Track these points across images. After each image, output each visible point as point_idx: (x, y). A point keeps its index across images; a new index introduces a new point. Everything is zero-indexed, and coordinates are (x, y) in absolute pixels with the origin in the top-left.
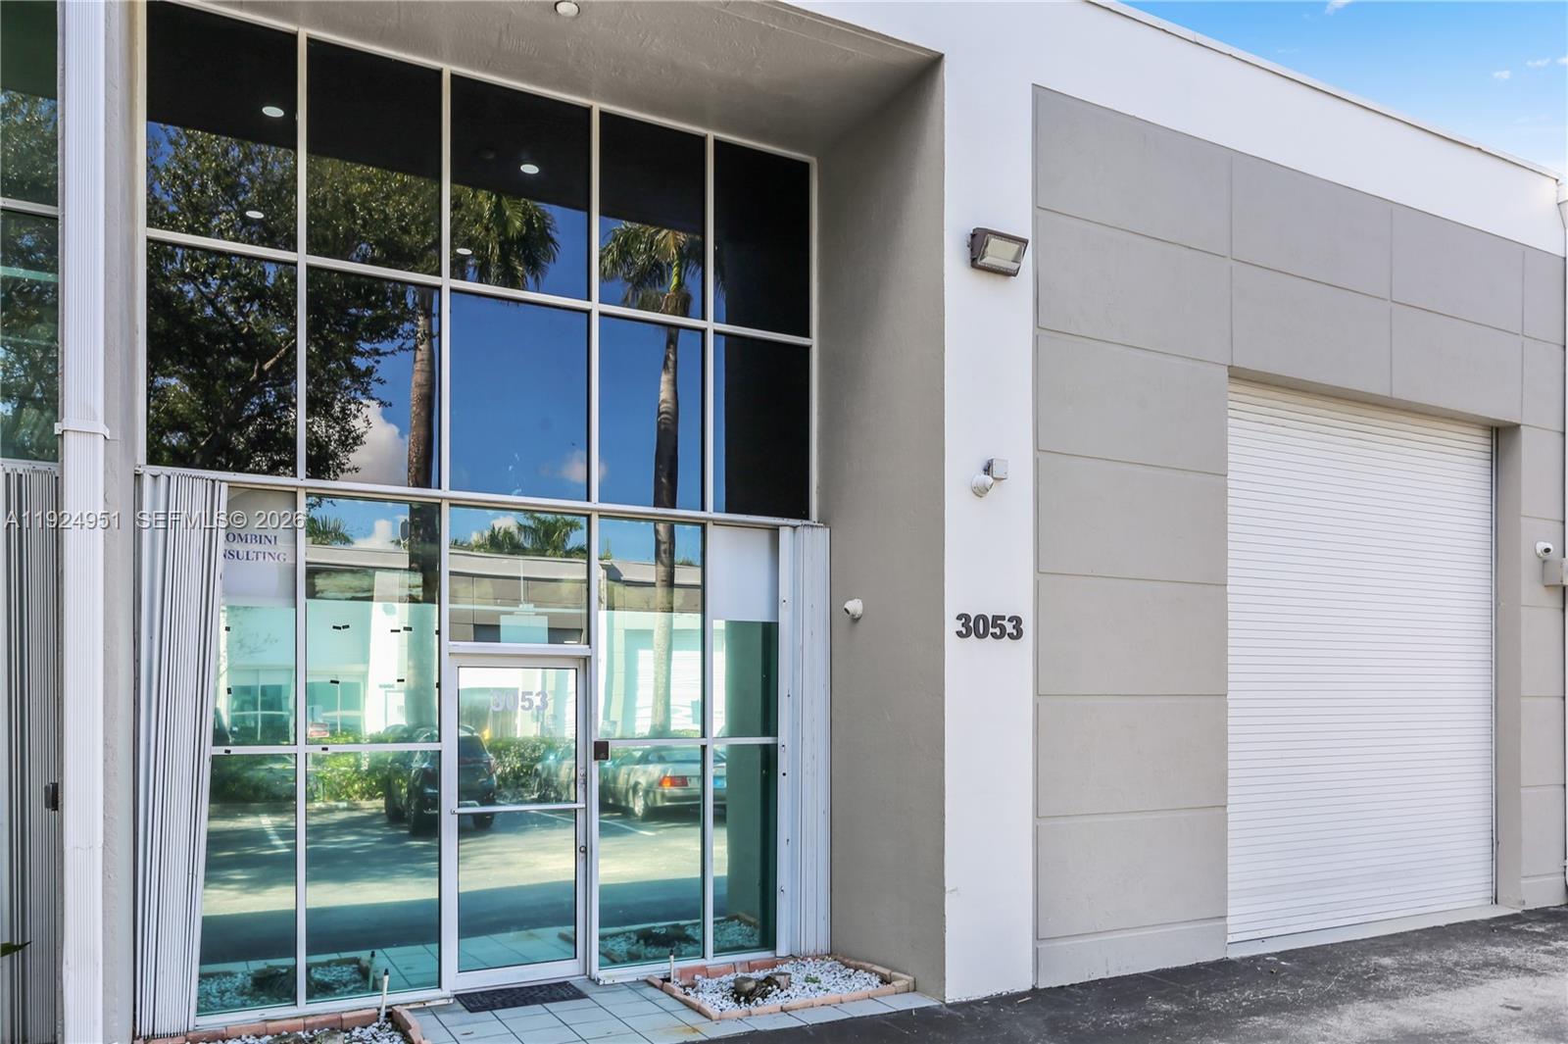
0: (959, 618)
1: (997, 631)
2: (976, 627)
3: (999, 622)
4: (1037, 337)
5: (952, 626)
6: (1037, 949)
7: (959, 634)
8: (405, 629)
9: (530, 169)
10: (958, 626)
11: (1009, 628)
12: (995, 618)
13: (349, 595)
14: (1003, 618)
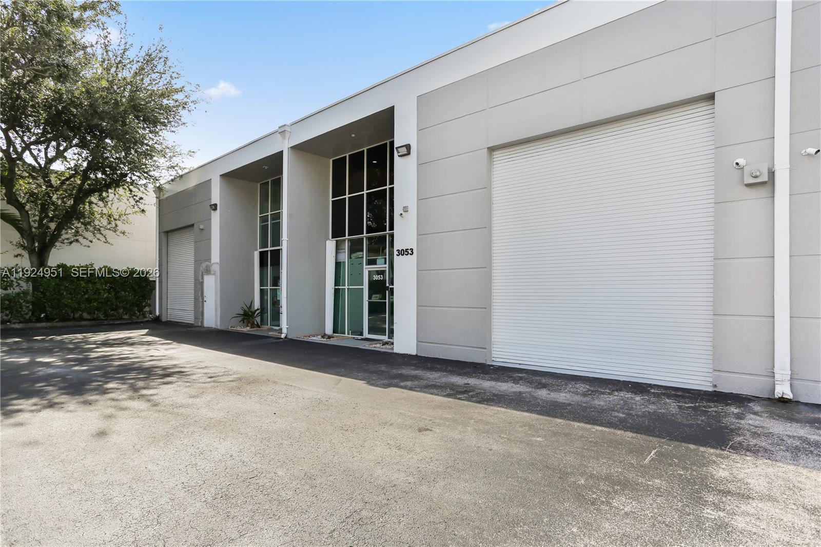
0: (397, 251)
1: (407, 253)
2: (402, 253)
3: (407, 250)
4: (418, 168)
5: (396, 253)
6: (417, 344)
7: (397, 255)
11: (410, 252)
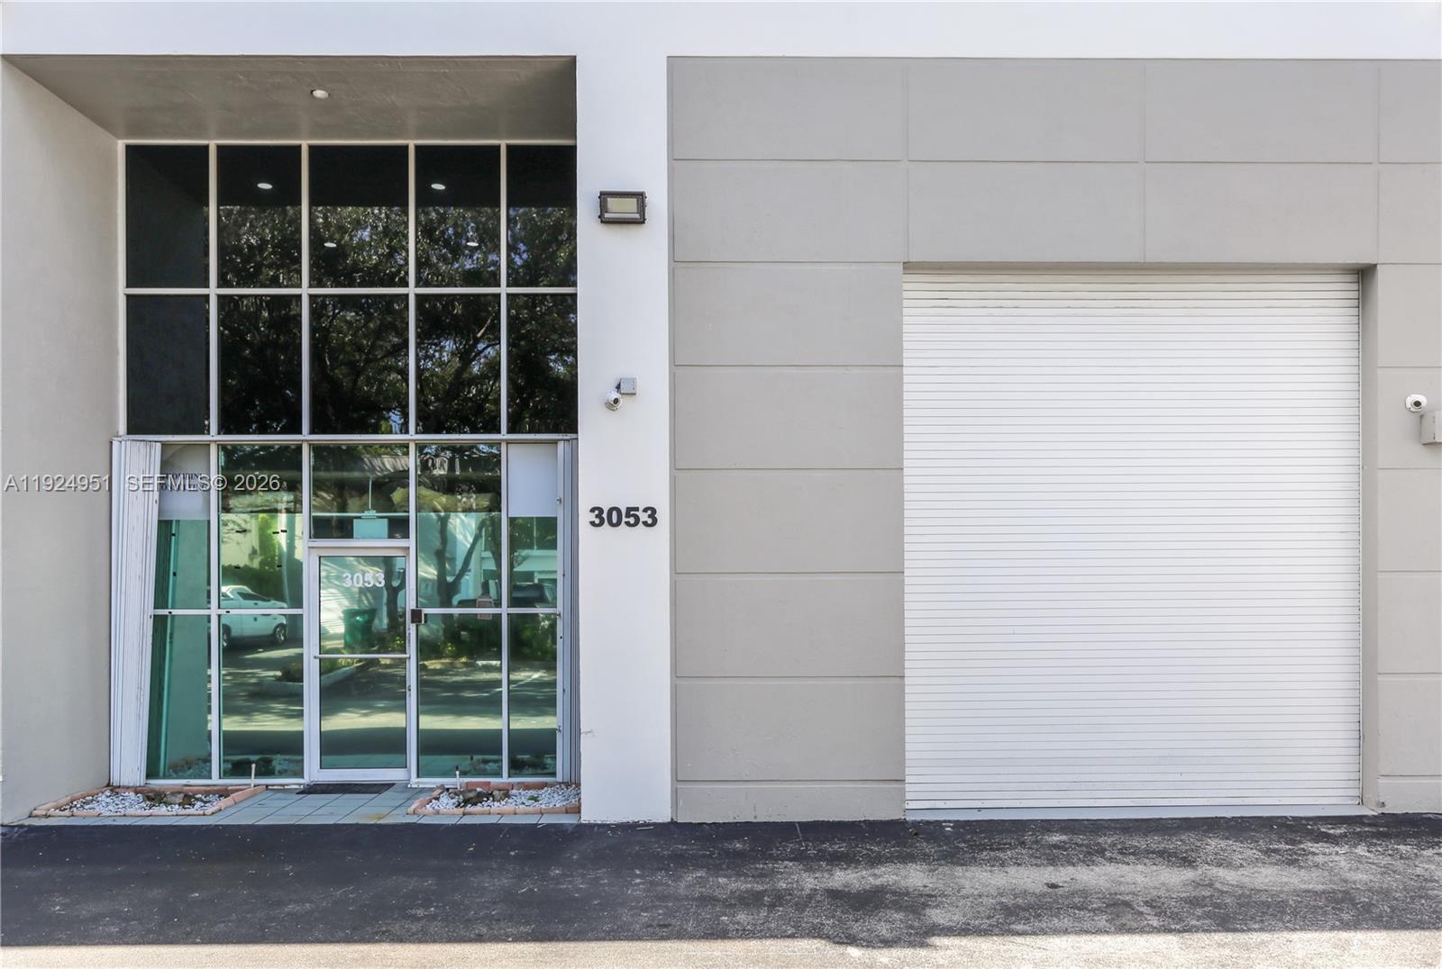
0: (593, 510)
1: (632, 520)
2: (607, 517)
3: (632, 513)
4: (674, 270)
5: (585, 517)
6: (677, 789)
7: (593, 523)
8: (282, 531)
9: (438, 187)
10: (592, 517)
11: (644, 517)
12: (629, 510)
13: (249, 509)
14: (637, 509)
